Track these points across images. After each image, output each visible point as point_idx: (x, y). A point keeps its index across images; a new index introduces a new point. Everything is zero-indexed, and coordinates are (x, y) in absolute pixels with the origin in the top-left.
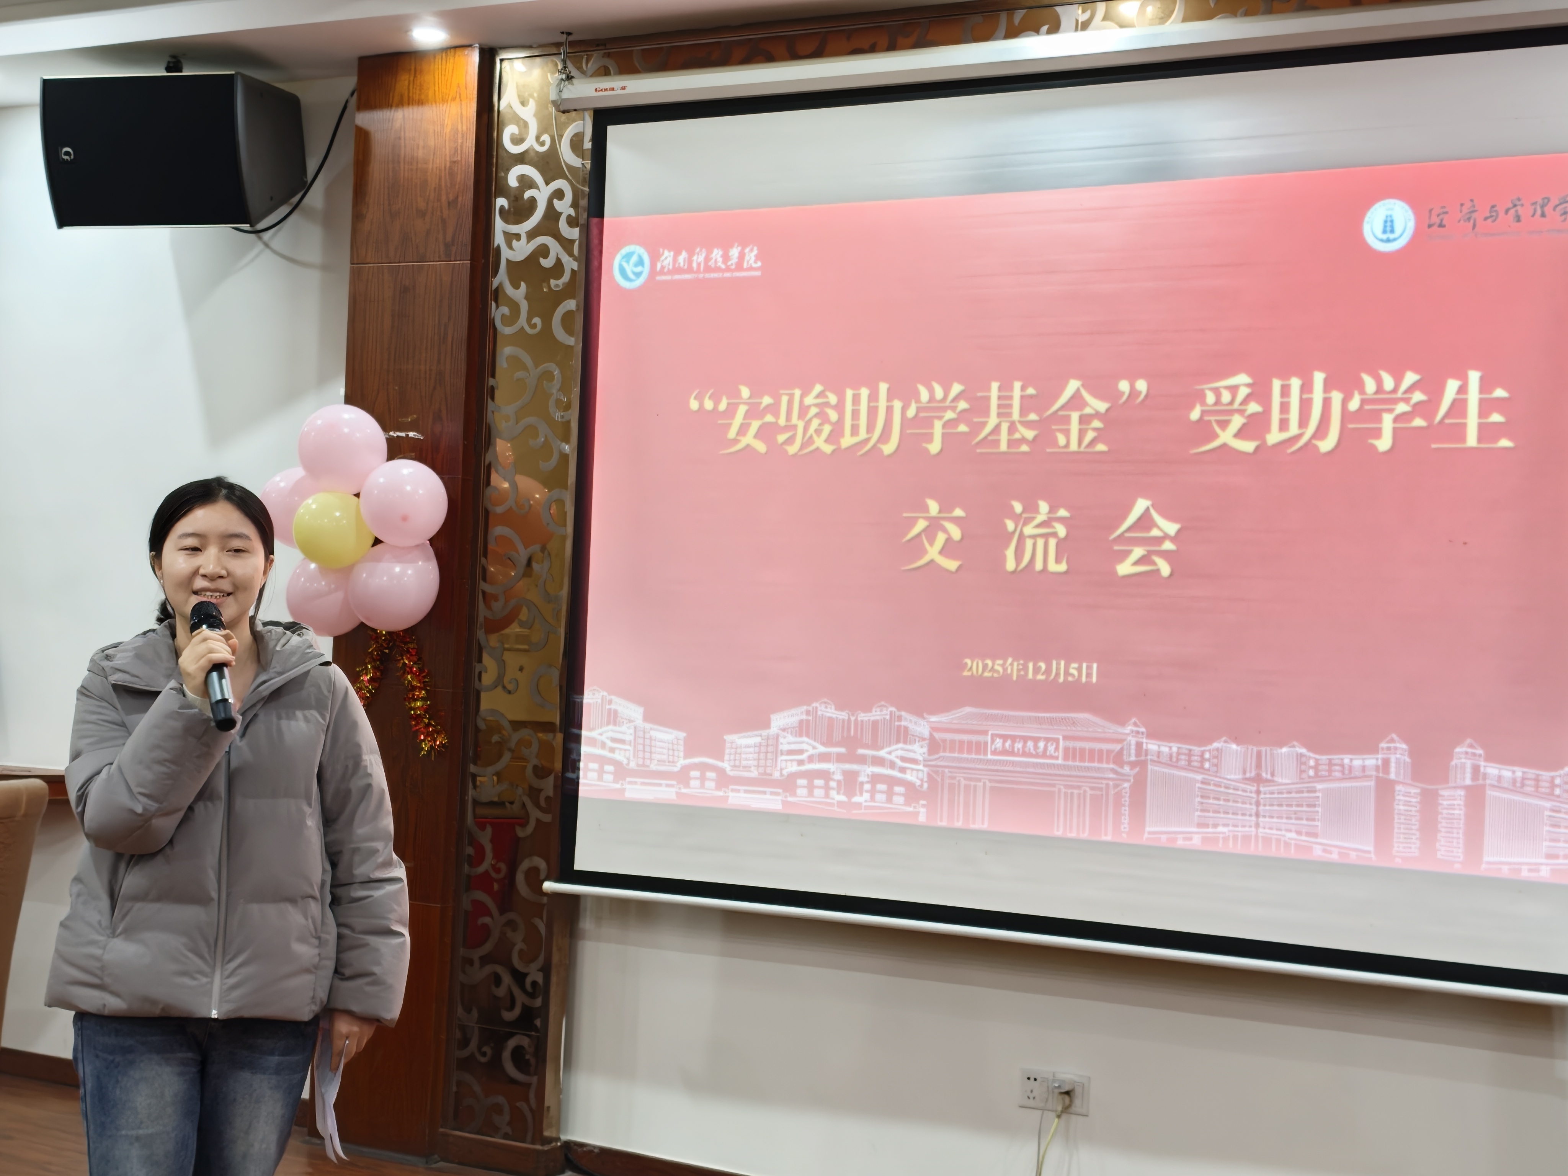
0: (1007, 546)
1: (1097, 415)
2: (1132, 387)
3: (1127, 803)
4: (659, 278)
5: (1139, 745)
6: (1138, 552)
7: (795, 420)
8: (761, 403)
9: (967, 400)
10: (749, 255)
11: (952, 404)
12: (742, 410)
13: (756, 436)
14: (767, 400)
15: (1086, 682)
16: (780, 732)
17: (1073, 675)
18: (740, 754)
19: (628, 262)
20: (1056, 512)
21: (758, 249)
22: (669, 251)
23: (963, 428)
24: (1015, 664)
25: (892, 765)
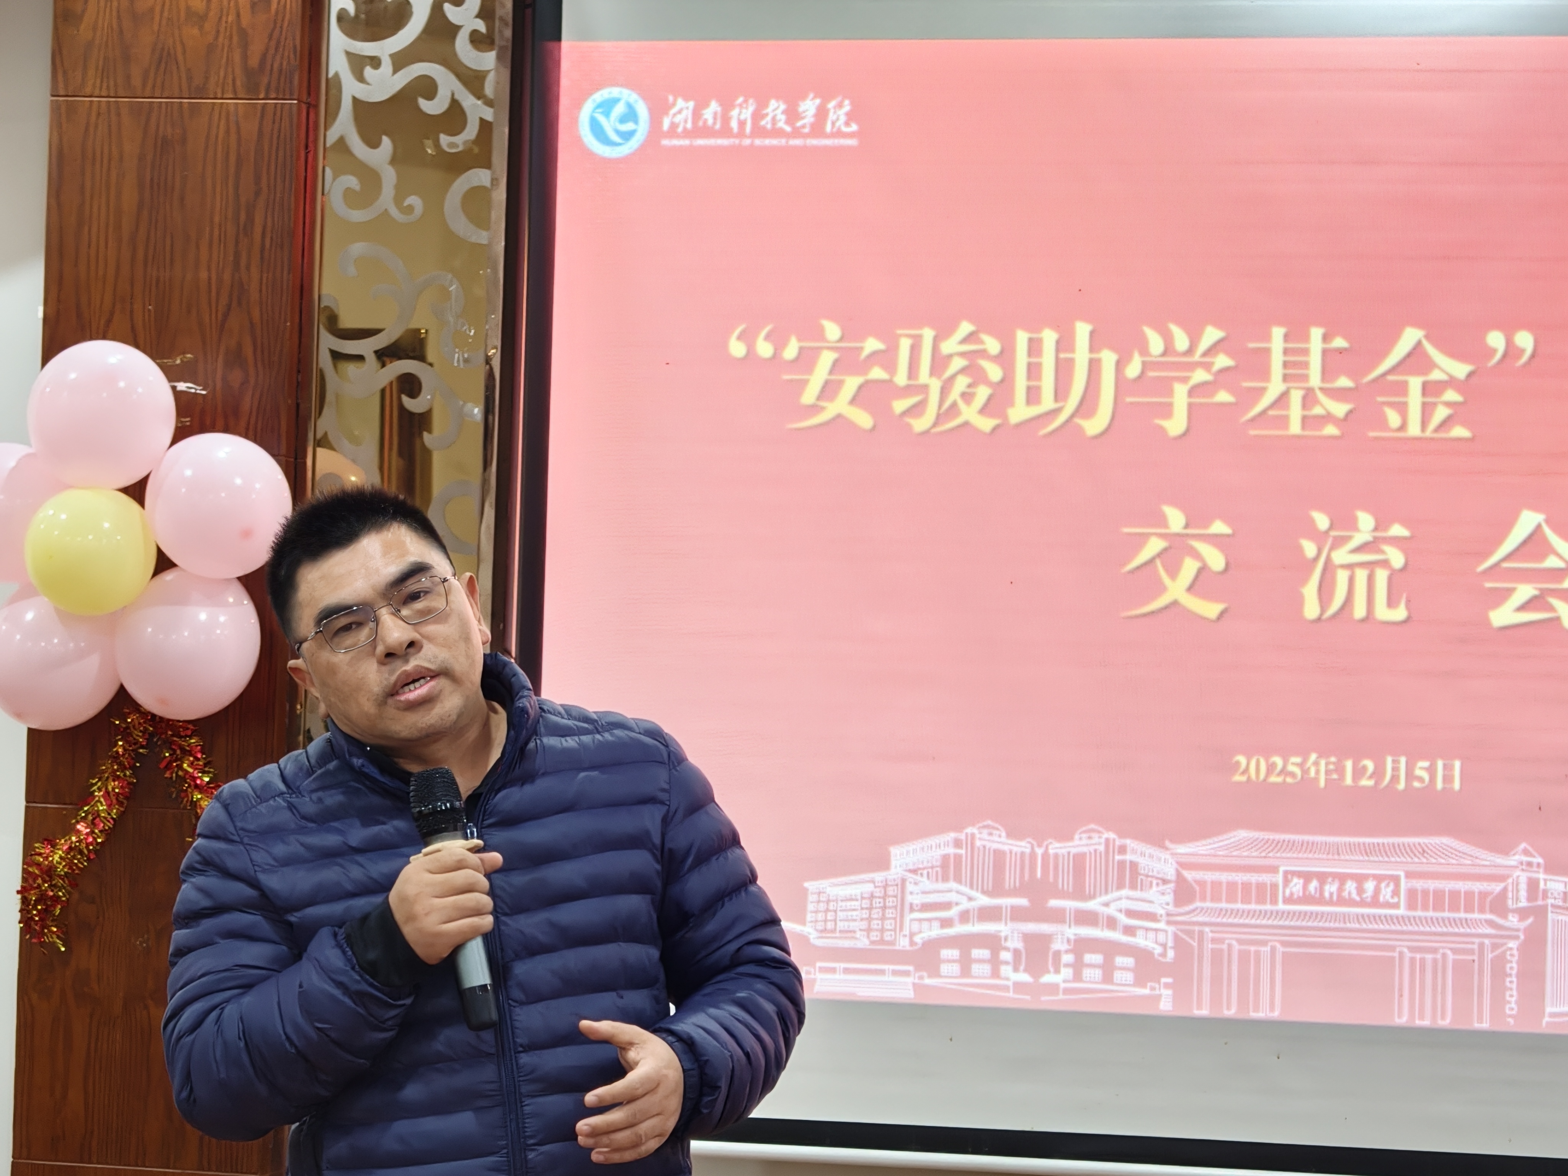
0: (1305, 580)
1: (1452, 382)
2: (1509, 342)
3: (1514, 972)
4: (665, 142)
5: (1533, 885)
6: (1525, 591)
7: (924, 376)
8: (862, 349)
9: (1229, 354)
10: (835, 112)
11: (1206, 359)
12: (827, 359)
13: (853, 401)
14: (872, 345)
15: (1444, 789)
16: (909, 875)
17: (1420, 779)
18: (835, 911)
19: (607, 114)
20: (1386, 529)
21: (852, 103)
22: (686, 99)
23: (1223, 397)
24: (1323, 763)
25: (1111, 923)
